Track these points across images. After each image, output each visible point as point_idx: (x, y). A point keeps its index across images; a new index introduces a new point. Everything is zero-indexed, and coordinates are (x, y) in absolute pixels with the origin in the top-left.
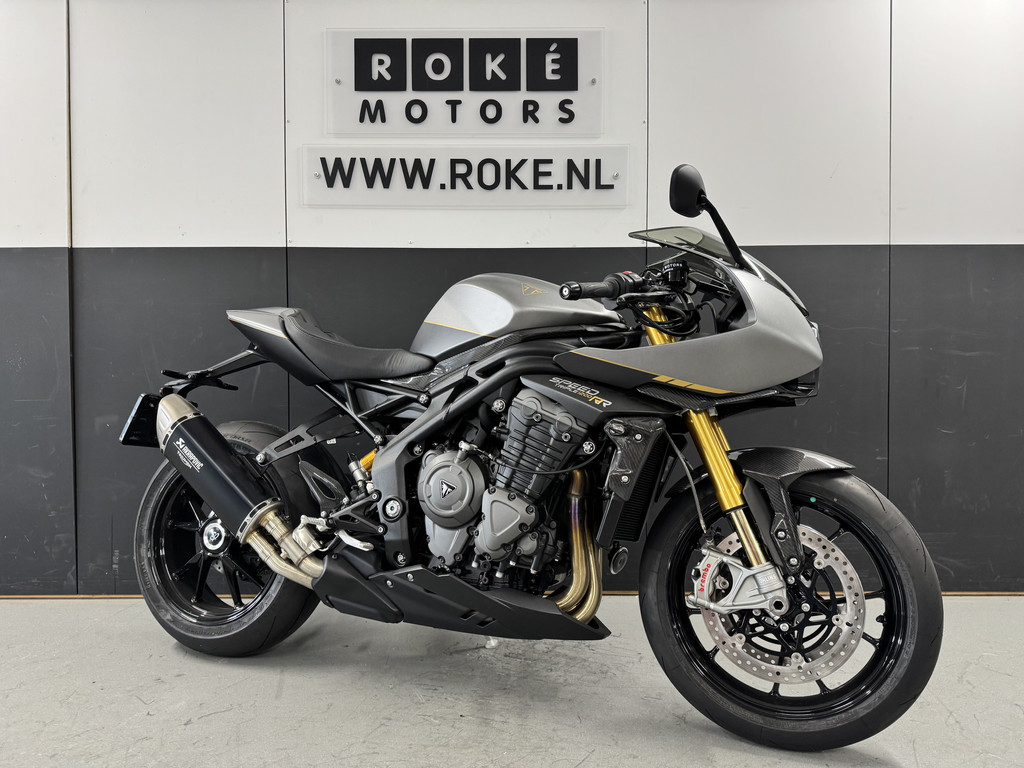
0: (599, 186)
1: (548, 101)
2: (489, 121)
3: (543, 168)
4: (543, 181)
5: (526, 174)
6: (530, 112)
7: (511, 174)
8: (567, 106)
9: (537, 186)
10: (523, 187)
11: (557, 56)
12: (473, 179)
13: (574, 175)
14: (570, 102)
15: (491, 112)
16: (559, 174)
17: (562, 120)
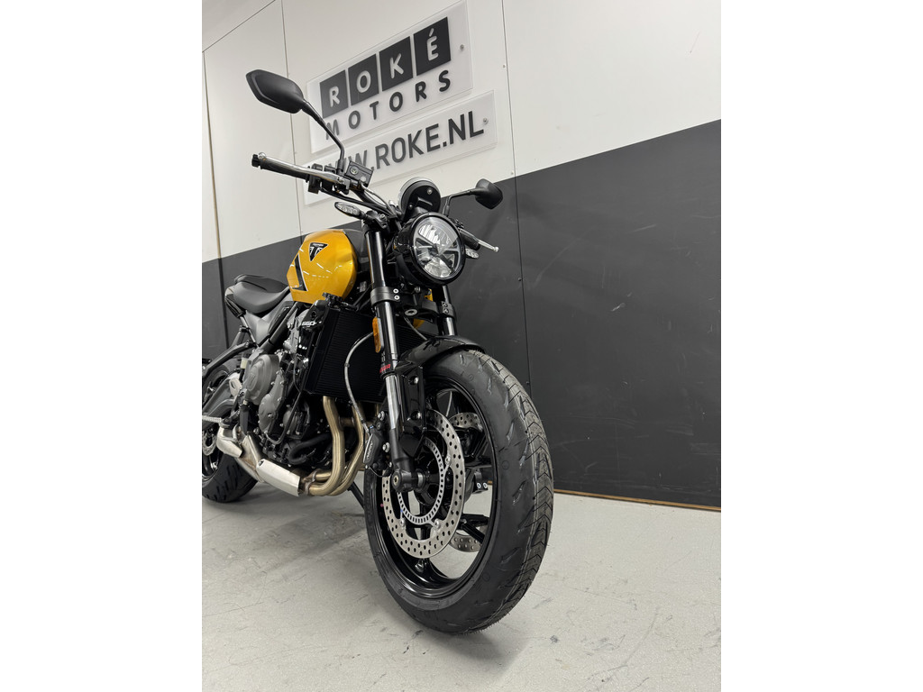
0: (473, 134)
1: (431, 78)
2: (394, 109)
3: (433, 133)
4: (434, 144)
5: (422, 143)
6: (420, 92)
7: (413, 145)
8: (444, 77)
9: (430, 149)
10: (421, 152)
11: (434, 39)
12: (390, 158)
13: (454, 131)
14: (446, 72)
15: (396, 103)
16: (443, 133)
17: (442, 90)
